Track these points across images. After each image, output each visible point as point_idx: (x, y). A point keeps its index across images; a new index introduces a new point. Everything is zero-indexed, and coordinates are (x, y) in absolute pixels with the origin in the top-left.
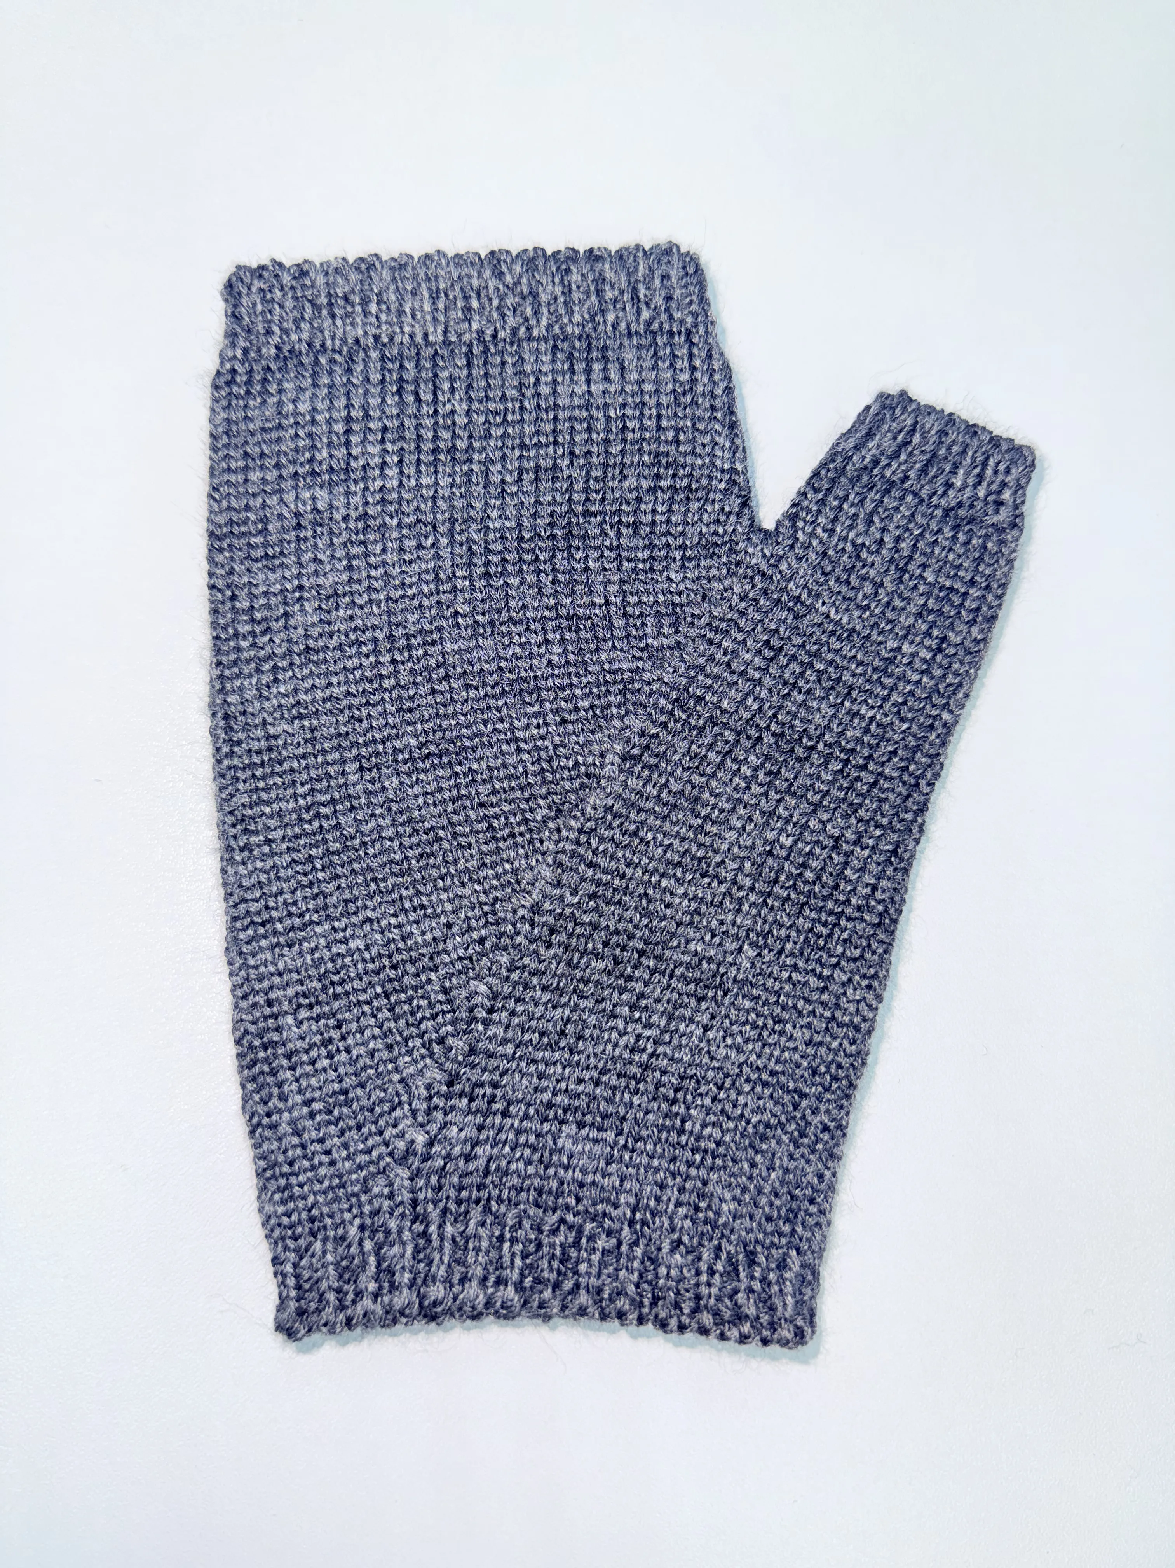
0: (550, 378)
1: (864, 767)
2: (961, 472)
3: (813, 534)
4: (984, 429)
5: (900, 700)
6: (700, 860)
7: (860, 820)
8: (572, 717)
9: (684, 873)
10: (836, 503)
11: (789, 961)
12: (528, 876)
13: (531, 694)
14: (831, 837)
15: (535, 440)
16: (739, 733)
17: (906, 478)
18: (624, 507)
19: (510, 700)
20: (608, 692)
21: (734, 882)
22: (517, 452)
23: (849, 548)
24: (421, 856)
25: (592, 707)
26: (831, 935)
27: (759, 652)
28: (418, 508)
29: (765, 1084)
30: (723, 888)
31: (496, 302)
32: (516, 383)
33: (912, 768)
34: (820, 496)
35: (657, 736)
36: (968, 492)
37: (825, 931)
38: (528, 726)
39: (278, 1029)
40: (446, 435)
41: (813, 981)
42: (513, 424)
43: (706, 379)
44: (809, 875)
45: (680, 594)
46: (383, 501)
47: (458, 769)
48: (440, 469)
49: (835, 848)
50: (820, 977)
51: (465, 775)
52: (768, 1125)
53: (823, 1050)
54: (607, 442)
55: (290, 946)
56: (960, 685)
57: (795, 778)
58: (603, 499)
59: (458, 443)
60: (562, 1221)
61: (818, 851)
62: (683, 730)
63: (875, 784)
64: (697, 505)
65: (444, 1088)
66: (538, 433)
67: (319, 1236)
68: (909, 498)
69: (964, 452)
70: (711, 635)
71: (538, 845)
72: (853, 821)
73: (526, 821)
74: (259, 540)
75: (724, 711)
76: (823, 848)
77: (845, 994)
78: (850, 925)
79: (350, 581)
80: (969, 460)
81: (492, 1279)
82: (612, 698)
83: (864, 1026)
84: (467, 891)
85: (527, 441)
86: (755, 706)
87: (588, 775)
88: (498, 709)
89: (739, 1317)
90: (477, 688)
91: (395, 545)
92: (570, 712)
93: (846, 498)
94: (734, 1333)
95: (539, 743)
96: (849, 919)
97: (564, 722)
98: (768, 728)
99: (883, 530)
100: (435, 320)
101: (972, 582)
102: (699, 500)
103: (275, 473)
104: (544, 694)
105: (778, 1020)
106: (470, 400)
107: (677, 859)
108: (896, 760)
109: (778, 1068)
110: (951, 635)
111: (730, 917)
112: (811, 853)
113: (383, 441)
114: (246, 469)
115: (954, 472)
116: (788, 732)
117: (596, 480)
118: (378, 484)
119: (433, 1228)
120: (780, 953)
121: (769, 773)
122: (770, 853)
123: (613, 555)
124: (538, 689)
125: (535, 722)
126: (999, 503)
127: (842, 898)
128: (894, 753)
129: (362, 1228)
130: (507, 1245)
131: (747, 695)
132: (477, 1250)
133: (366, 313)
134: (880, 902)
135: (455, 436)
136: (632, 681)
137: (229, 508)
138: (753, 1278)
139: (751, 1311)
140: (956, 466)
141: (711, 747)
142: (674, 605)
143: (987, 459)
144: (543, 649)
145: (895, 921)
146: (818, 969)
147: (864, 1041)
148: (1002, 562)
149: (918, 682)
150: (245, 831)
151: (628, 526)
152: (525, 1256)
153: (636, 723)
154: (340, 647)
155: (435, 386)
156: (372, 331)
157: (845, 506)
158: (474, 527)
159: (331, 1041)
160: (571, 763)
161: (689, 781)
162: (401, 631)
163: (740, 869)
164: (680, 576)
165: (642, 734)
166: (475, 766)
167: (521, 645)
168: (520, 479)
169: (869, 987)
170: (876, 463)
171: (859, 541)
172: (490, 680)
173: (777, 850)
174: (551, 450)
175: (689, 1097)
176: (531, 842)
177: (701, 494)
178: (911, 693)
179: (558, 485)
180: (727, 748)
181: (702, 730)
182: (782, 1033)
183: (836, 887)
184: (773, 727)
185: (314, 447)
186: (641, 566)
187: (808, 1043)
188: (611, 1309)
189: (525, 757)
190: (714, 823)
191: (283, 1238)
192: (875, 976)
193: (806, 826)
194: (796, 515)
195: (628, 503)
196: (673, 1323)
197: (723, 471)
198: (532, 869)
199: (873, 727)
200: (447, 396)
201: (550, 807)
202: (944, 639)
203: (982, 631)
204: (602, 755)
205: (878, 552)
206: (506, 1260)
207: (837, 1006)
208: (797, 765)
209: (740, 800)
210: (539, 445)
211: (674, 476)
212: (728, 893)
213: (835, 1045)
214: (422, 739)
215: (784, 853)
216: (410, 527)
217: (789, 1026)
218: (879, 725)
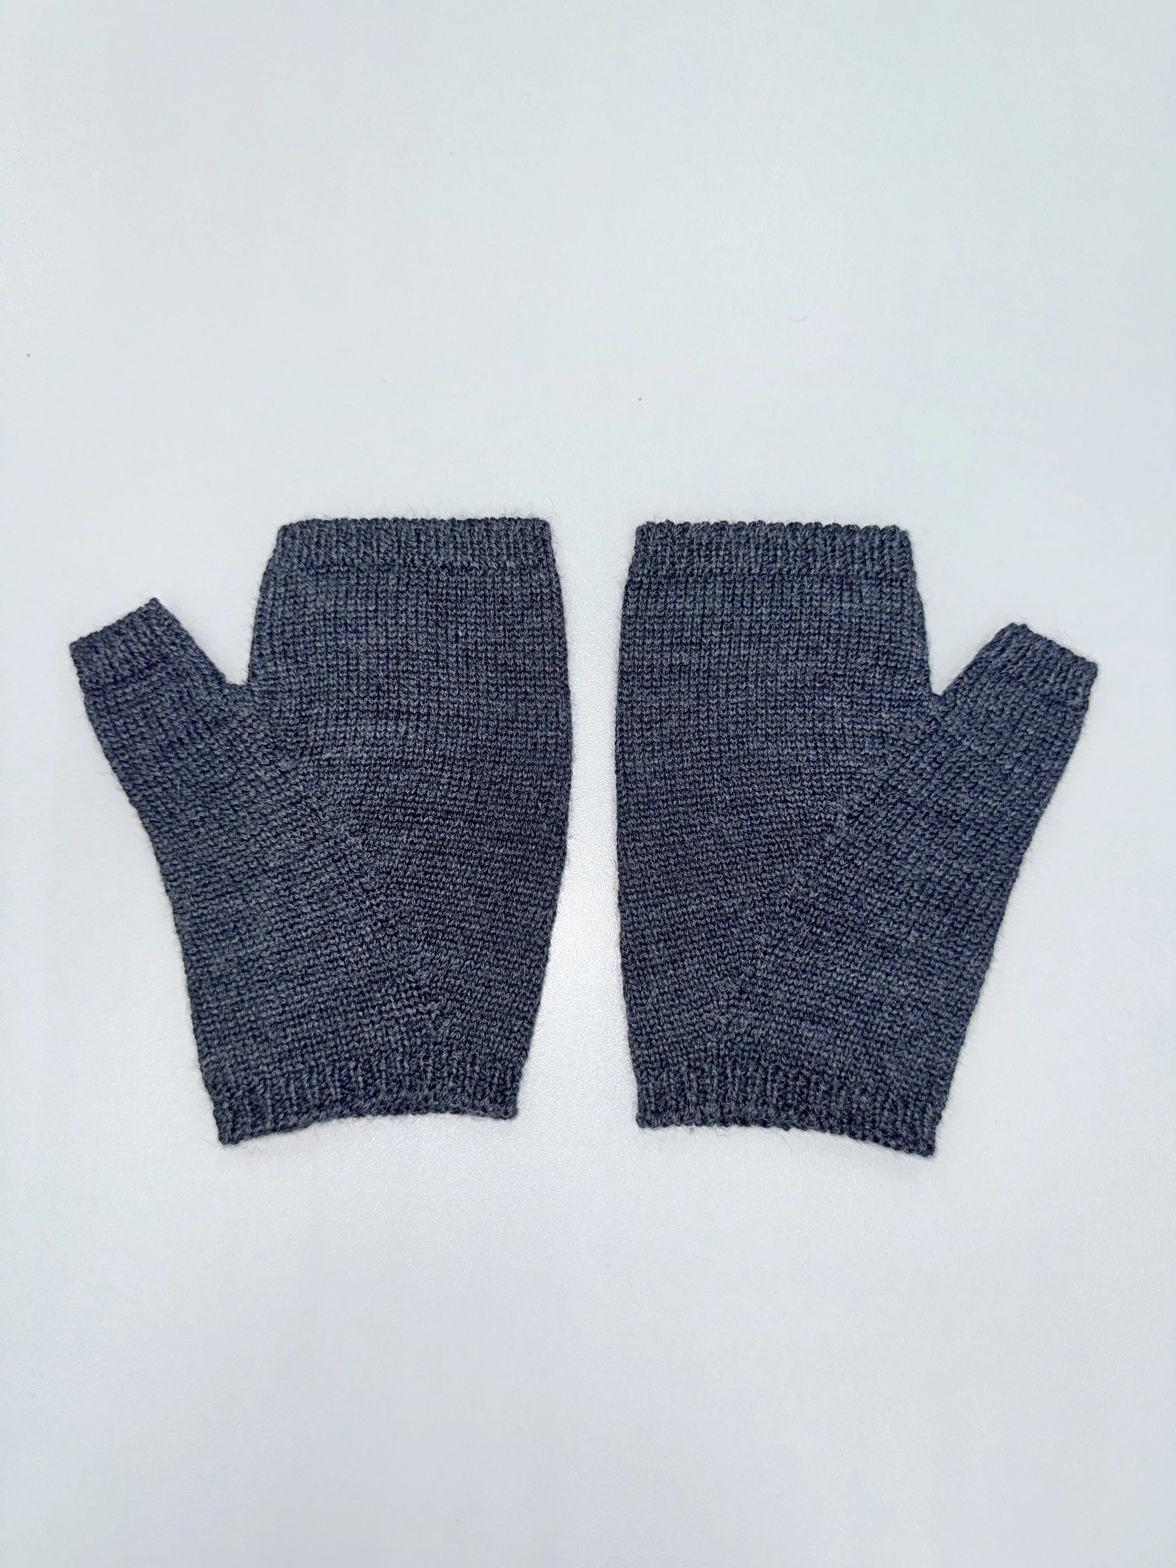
0: (819, 597)
1: (988, 835)
2: (1053, 675)
3: (965, 702)
4: (1069, 651)
5: (1012, 798)
6: (889, 879)
7: (983, 866)
8: (820, 791)
9: (879, 886)
10: (980, 687)
11: (937, 941)
12: (789, 880)
13: (796, 776)
14: (965, 873)
15: (807, 631)
16: (916, 809)
17: (1021, 676)
18: (857, 674)
19: (784, 778)
20: (841, 779)
21: (908, 894)
22: (796, 637)
23: (984, 712)
24: (729, 864)
25: (832, 786)
26: (963, 929)
27: (930, 764)
28: (738, 667)
29: (920, 1009)
30: (901, 897)
31: (792, 553)
32: (799, 599)
33: (1015, 838)
34: (971, 682)
35: (868, 806)
36: (1057, 686)
37: (960, 926)
38: (793, 795)
39: (648, 952)
40: (757, 626)
41: (951, 953)
42: (795, 621)
43: (909, 608)
44: (951, 894)
45: (886, 726)
46: (719, 662)
47: (752, 815)
48: (752, 645)
49: (968, 880)
50: (955, 951)
51: (757, 819)
52: (919, 1032)
53: (953, 993)
54: (849, 636)
55: (656, 906)
56: (1046, 794)
57: (947, 838)
58: (845, 668)
59: (763, 631)
60: (800, 1073)
61: (957, 881)
62: (884, 804)
63: (993, 846)
64: (900, 677)
65: (738, 995)
66: (809, 627)
67: (666, 1070)
68: (1021, 687)
69: (1056, 664)
70: (903, 751)
71: (795, 862)
72: (979, 865)
73: (789, 848)
74: (647, 677)
75: (908, 796)
76: (960, 879)
77: (969, 962)
78: (974, 924)
79: (698, 704)
80: (1058, 668)
81: (761, 1101)
82: (843, 782)
83: (978, 982)
84: (754, 885)
85: (803, 632)
86: (926, 795)
87: (826, 825)
88: (777, 784)
89: (896, 1136)
90: (765, 770)
91: (724, 687)
92: (818, 788)
93: (985, 684)
94: (893, 1143)
95: (800, 804)
96: (975, 921)
97: (814, 793)
98: (933, 807)
99: (1004, 704)
100: (756, 561)
101: (1056, 737)
102: (901, 675)
103: (660, 641)
104: (804, 776)
105: (930, 974)
106: (771, 606)
107: (875, 878)
108: (1006, 832)
109: (927, 1000)
110: (1043, 765)
111: (904, 914)
112: (953, 881)
113: (721, 629)
114: (644, 637)
115: (1049, 675)
116: (944, 811)
117: (842, 657)
118: (717, 653)
119: (728, 1071)
120: (932, 936)
121: (931, 834)
122: (929, 880)
123: (848, 700)
124: (800, 773)
125: (797, 792)
126: (1076, 694)
127: (970, 908)
128: (1006, 828)
129: (689, 1066)
130: (769, 1083)
131: (922, 788)
132: (754, 1085)
133: (718, 556)
134: (992, 913)
135: (761, 627)
136: (855, 774)
137: (634, 658)
138: (906, 1115)
139: (904, 1134)
140: (1051, 671)
141: (899, 815)
142: (882, 731)
143: (1069, 669)
144: (804, 752)
145: (999, 925)
146: (955, 947)
147: (978, 989)
148: (1075, 727)
149: (1023, 790)
150: (634, 840)
151: (858, 684)
152: (779, 1090)
153: (857, 797)
154: (689, 741)
155: (752, 598)
156: (720, 565)
157: (985, 689)
158: (769, 678)
159: (675, 961)
160: (817, 817)
161: (885, 834)
162: (725, 735)
163: (912, 886)
164: (887, 716)
165: (860, 804)
166: (762, 814)
167: (793, 749)
168: (797, 653)
169: (983, 960)
170: (1004, 666)
171: (990, 709)
172: (772, 766)
173: (933, 879)
174: (817, 637)
175: (876, 1012)
176: (792, 860)
177: (902, 671)
178: (1019, 795)
179: (819, 657)
180: (909, 816)
181: (895, 804)
182: (931, 981)
183: (967, 902)
184: (936, 807)
185: (683, 629)
186: (864, 708)
187: (946, 989)
188: (825, 1123)
189: (791, 811)
190: (898, 859)
191: (646, 1069)
192: (986, 954)
193: (951, 866)
194: (957, 690)
195: (860, 672)
196: (859, 1134)
197: (916, 660)
198: (792, 876)
199: (995, 812)
200: (759, 605)
201: (803, 842)
202: (1039, 767)
203: (1059, 765)
204: (836, 814)
205: (1000, 716)
206: (769, 1093)
207: (964, 969)
208: (949, 830)
209: (914, 848)
210: (809, 634)
211: (887, 659)
212: (904, 900)
213: (961, 990)
214: (733, 797)
215: (937, 880)
216: (733, 677)
217: (935, 978)
218: (999, 812)
